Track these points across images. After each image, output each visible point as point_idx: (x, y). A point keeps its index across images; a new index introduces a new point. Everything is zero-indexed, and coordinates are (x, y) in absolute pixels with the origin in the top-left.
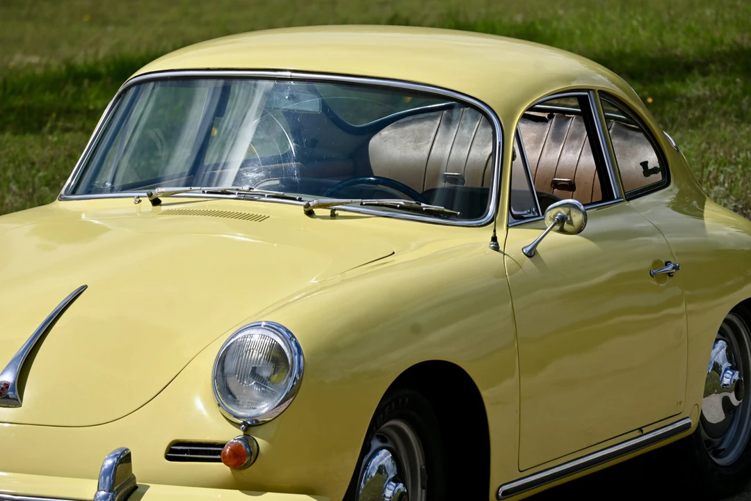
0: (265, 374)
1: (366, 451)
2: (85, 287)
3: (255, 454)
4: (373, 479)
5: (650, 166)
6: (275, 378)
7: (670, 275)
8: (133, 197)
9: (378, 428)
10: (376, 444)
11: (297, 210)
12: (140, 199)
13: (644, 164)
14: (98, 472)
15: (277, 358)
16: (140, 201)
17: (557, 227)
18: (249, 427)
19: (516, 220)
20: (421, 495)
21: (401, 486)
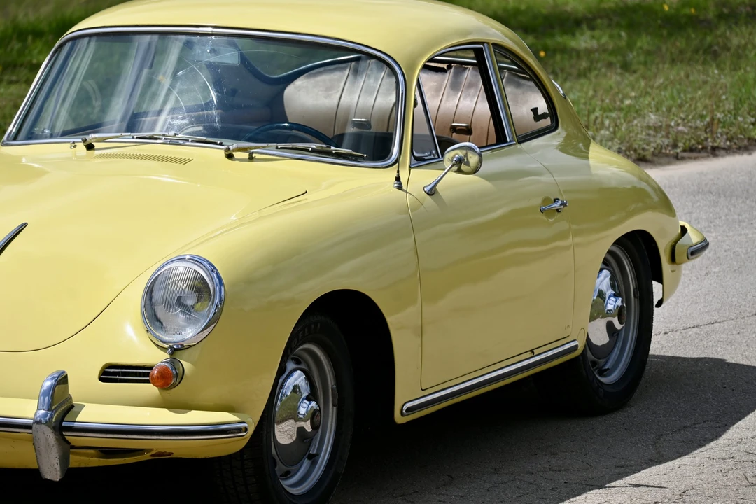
0: (190, 302)
1: (282, 373)
2: (25, 225)
3: (181, 376)
4: (289, 398)
5: (540, 112)
6: (198, 306)
7: (558, 210)
8: (69, 142)
9: (292, 351)
10: (291, 366)
11: (217, 153)
12: (76, 144)
13: (535, 110)
14: (37, 393)
15: (200, 289)
16: (75, 146)
17: (455, 168)
18: (175, 351)
19: (419, 162)
20: (332, 411)
21: (314, 404)
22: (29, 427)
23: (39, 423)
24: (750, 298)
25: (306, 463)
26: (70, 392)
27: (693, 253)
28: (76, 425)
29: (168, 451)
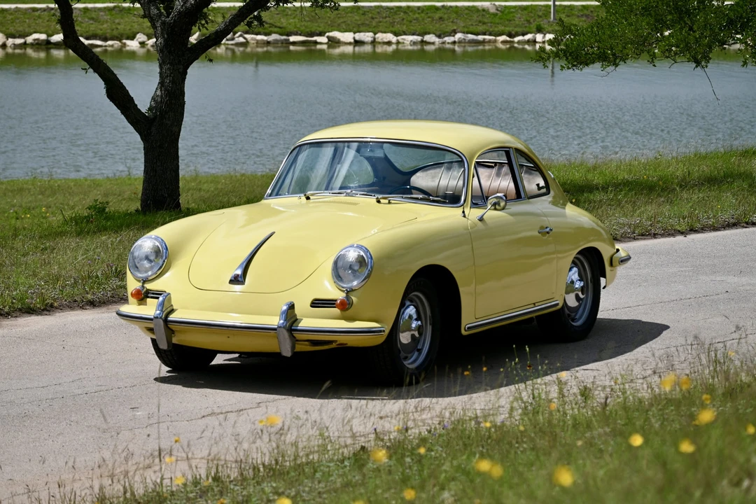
0: (356, 268)
1: (403, 306)
2: (274, 233)
3: (351, 304)
4: (406, 320)
5: (540, 186)
6: (360, 270)
7: (548, 233)
8: (298, 196)
9: (408, 295)
10: (408, 303)
11: (372, 200)
13: (538, 185)
14: (279, 313)
15: (361, 261)
16: (300, 198)
17: (493, 208)
18: (349, 292)
19: (475, 205)
20: (429, 328)
21: (419, 323)
22: (275, 329)
23: (280, 327)
24: (660, 295)
25: (416, 353)
26: (296, 312)
27: (622, 261)
28: (299, 328)
29: (345, 342)
